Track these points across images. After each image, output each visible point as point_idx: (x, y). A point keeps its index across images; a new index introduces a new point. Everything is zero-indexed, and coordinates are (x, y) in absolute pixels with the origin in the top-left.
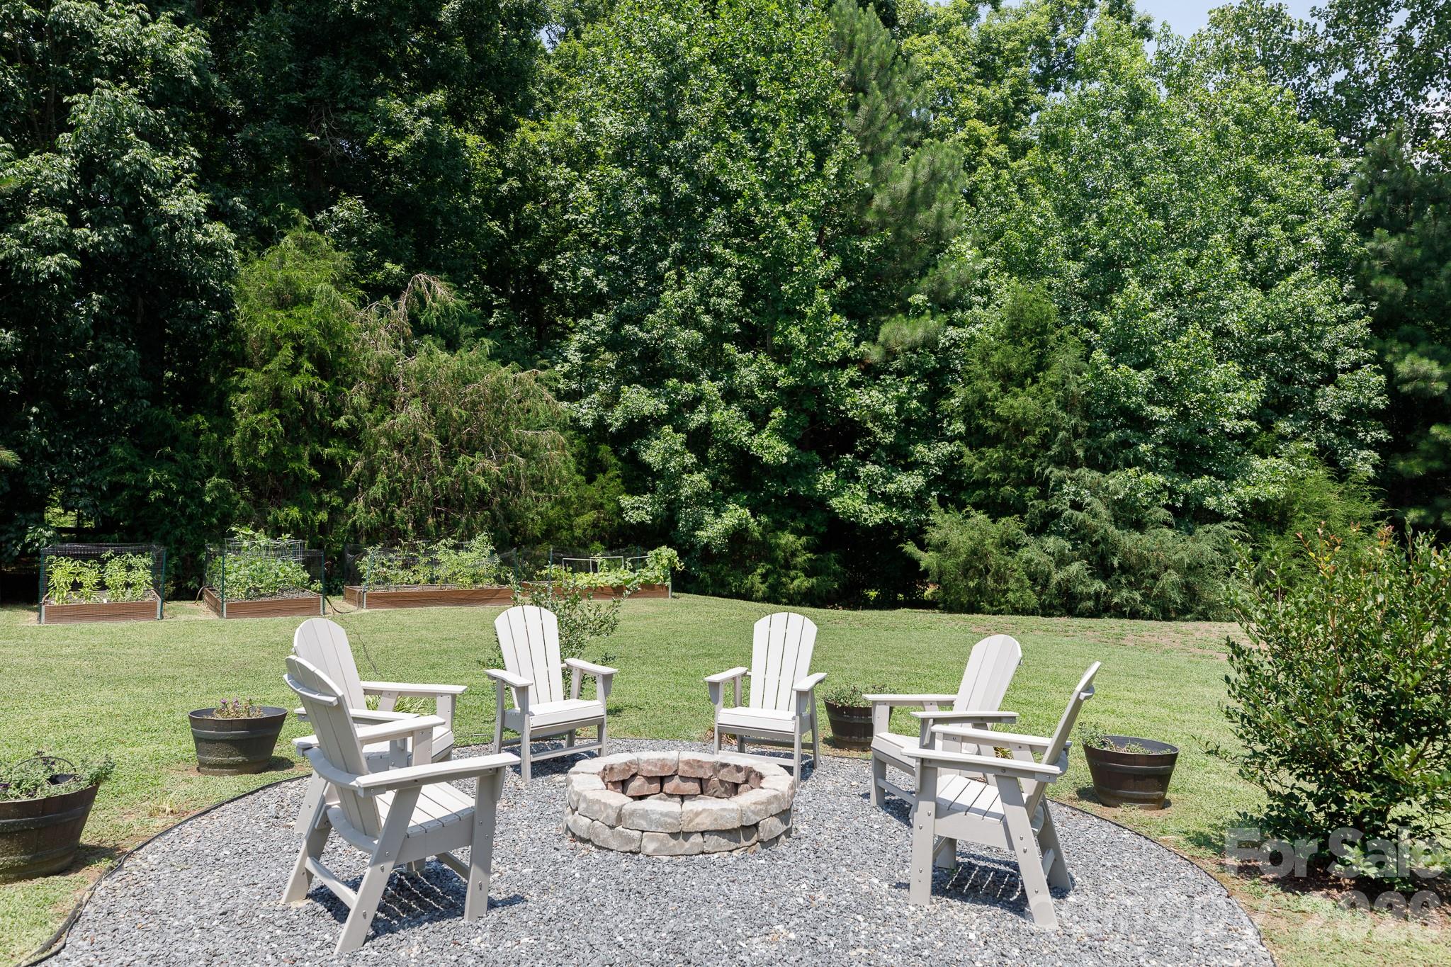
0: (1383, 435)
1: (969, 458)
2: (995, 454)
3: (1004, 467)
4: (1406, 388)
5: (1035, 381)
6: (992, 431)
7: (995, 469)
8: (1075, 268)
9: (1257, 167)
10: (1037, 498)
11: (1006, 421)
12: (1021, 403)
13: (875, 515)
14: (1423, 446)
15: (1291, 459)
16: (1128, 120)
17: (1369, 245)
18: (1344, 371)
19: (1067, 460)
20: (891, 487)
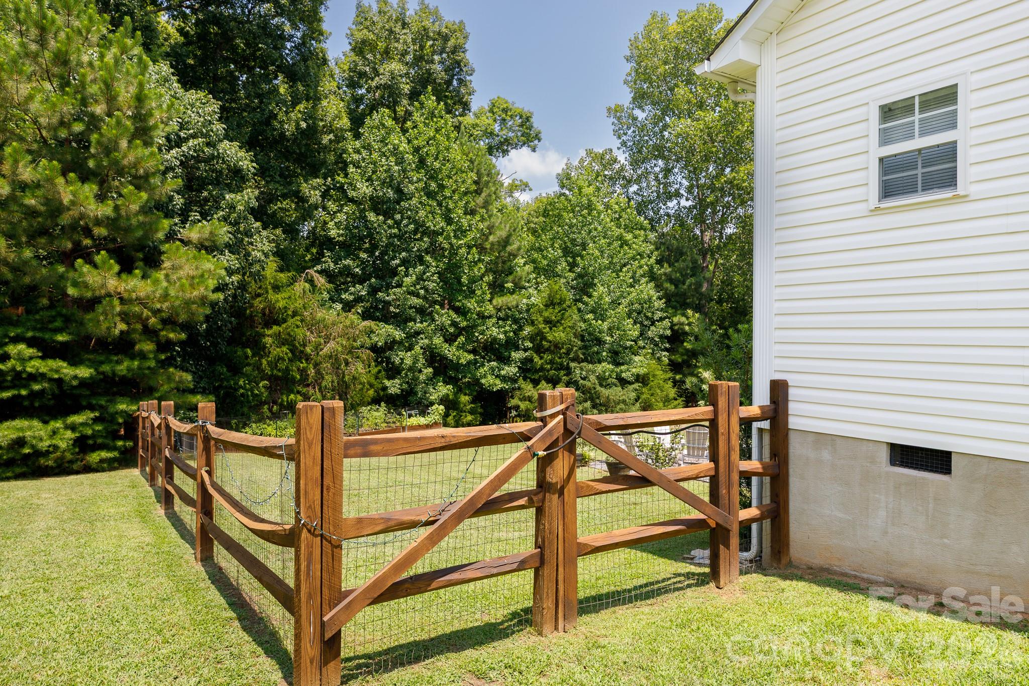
0: (667, 345)
1: (536, 359)
2: (548, 357)
3: (551, 362)
4: (676, 328)
5: (561, 324)
6: (546, 347)
7: (548, 364)
8: (572, 275)
9: (625, 234)
10: (564, 375)
11: (550, 342)
12: (558, 335)
13: (499, 385)
14: (681, 350)
15: (645, 356)
16: (589, 214)
17: (663, 270)
18: (658, 321)
19: (576, 359)
20: (503, 373)
